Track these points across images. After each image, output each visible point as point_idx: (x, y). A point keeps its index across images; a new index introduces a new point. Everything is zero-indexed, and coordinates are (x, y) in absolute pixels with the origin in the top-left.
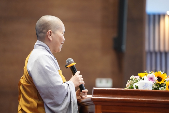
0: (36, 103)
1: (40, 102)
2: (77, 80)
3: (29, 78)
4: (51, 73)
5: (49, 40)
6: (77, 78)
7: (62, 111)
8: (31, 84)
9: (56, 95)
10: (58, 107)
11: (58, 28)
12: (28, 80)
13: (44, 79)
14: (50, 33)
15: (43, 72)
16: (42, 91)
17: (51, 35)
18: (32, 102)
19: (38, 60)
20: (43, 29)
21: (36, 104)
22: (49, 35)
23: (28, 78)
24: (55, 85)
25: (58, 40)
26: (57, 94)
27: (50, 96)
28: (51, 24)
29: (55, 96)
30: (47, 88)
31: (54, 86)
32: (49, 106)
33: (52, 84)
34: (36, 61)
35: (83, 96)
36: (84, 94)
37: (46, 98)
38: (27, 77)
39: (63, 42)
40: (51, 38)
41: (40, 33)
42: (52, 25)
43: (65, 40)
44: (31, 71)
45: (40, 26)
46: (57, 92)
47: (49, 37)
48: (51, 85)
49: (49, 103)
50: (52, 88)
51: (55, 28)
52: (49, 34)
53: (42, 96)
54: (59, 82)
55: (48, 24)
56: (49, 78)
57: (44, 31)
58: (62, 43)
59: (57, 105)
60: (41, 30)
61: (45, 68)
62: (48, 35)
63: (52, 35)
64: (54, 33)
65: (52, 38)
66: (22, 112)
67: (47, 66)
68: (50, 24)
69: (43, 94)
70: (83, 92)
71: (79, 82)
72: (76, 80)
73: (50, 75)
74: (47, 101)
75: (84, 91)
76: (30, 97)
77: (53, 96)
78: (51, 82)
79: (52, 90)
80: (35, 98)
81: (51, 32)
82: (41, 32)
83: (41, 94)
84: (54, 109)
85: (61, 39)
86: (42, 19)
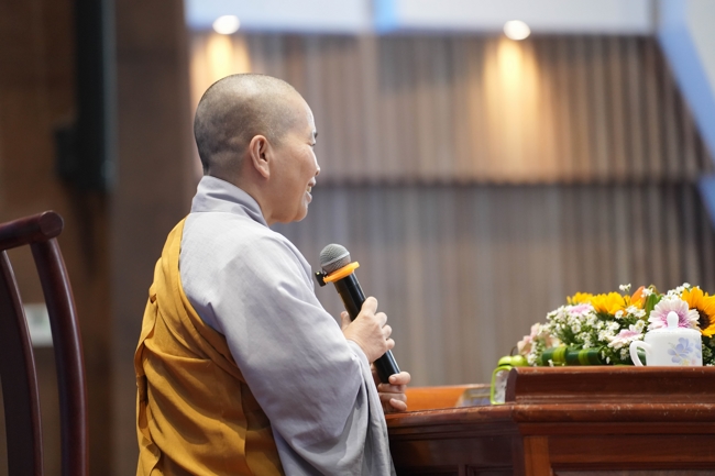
0: (241, 437)
1: (254, 434)
2: (374, 334)
3: (202, 336)
4: (305, 313)
5: (259, 174)
6: (372, 329)
7: (349, 466)
8: (214, 359)
9: (328, 402)
10: (330, 451)
11: (292, 124)
12: (200, 342)
13: (281, 338)
14: (258, 147)
15: (271, 310)
16: (269, 386)
17: (263, 156)
18: (220, 434)
19: (239, 258)
20: (230, 133)
21: (243, 442)
22: (256, 156)
23: (196, 336)
24: (325, 362)
25: (295, 174)
26: (334, 397)
27: (304, 407)
28: (262, 110)
29: (324, 408)
30: (293, 373)
31: (322, 365)
32: (297, 445)
33: (312, 357)
34: (232, 266)
35: (393, 400)
36: (395, 389)
37: (285, 414)
38: (192, 330)
39: (314, 181)
40: (265, 169)
41: (216, 150)
42: (264, 114)
43: (319, 169)
44: (219, 306)
45: (214, 123)
46: (335, 391)
47: (260, 163)
48: (311, 362)
49: (301, 437)
50: (313, 373)
51: (279, 125)
52: (255, 154)
53: (270, 410)
54: (338, 347)
55: (248, 110)
56: (298, 333)
57: (234, 140)
58: (310, 185)
59: (326, 442)
60: (222, 137)
61: (278, 292)
62: (253, 155)
63: (271, 154)
64: (275, 144)
65: (271, 166)
66: (164, 474)
67: (284, 285)
68: (256, 108)
69: (273, 400)
70: (392, 385)
71: (382, 345)
72: (370, 337)
73: (305, 319)
74: (292, 428)
75: (397, 380)
76: (203, 414)
77: (316, 405)
78: (308, 349)
79: (312, 383)
80: (229, 417)
81: (262, 142)
82: (222, 146)
83: (262, 402)
84: (319, 458)
85: (304, 166)
86: (221, 90)
